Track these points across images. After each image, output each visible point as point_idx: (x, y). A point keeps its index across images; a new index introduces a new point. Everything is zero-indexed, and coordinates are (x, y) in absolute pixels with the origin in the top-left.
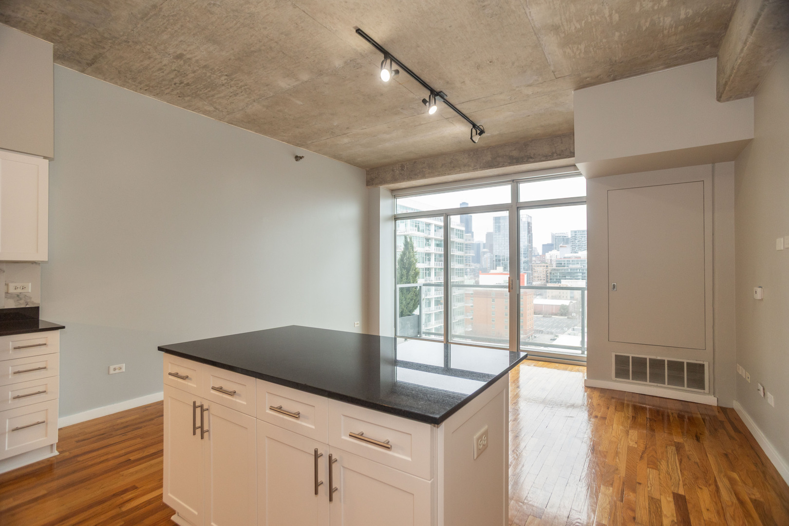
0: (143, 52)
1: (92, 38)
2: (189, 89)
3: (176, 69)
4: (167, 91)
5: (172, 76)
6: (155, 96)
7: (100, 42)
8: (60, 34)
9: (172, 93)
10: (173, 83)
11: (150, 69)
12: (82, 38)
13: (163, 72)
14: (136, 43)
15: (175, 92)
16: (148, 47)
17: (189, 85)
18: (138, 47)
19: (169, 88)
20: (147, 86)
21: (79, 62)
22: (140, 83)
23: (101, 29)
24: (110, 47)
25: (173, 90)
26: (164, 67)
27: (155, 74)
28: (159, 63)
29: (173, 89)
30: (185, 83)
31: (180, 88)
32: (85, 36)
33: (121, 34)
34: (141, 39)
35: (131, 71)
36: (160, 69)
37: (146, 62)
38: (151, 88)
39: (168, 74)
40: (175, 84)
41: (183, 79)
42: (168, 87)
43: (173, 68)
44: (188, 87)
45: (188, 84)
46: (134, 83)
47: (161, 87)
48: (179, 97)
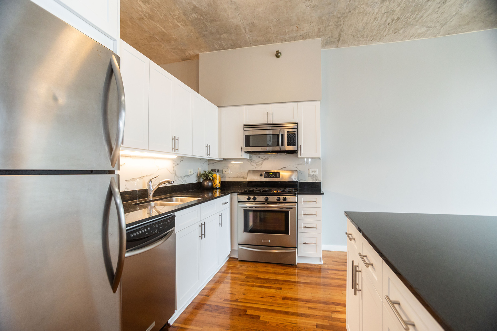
0: (361, 13)
1: (334, 23)
2: (400, 22)
3: (385, 11)
4: (385, 33)
5: (384, 19)
6: (378, 41)
7: (338, 22)
8: (321, 31)
9: (389, 33)
10: (387, 24)
11: (369, 23)
12: (330, 26)
13: (378, 20)
14: (355, 9)
15: (391, 31)
16: (362, 6)
17: (399, 19)
18: (357, 11)
19: (385, 30)
20: (371, 36)
21: (334, 42)
22: (367, 37)
23: (335, 14)
24: (343, 22)
25: (389, 30)
26: (377, 15)
27: (373, 25)
28: (372, 15)
29: (388, 30)
30: (395, 19)
31: (393, 25)
32: (331, 23)
33: (345, 8)
34: (357, 3)
35: (359, 32)
36: (375, 19)
37: (365, 19)
38: (375, 37)
39: (381, 19)
40: (389, 24)
41: (393, 16)
42: (385, 29)
43: (383, 12)
44: (399, 21)
45: (398, 19)
46: (364, 39)
47: (380, 33)
48: (395, 33)
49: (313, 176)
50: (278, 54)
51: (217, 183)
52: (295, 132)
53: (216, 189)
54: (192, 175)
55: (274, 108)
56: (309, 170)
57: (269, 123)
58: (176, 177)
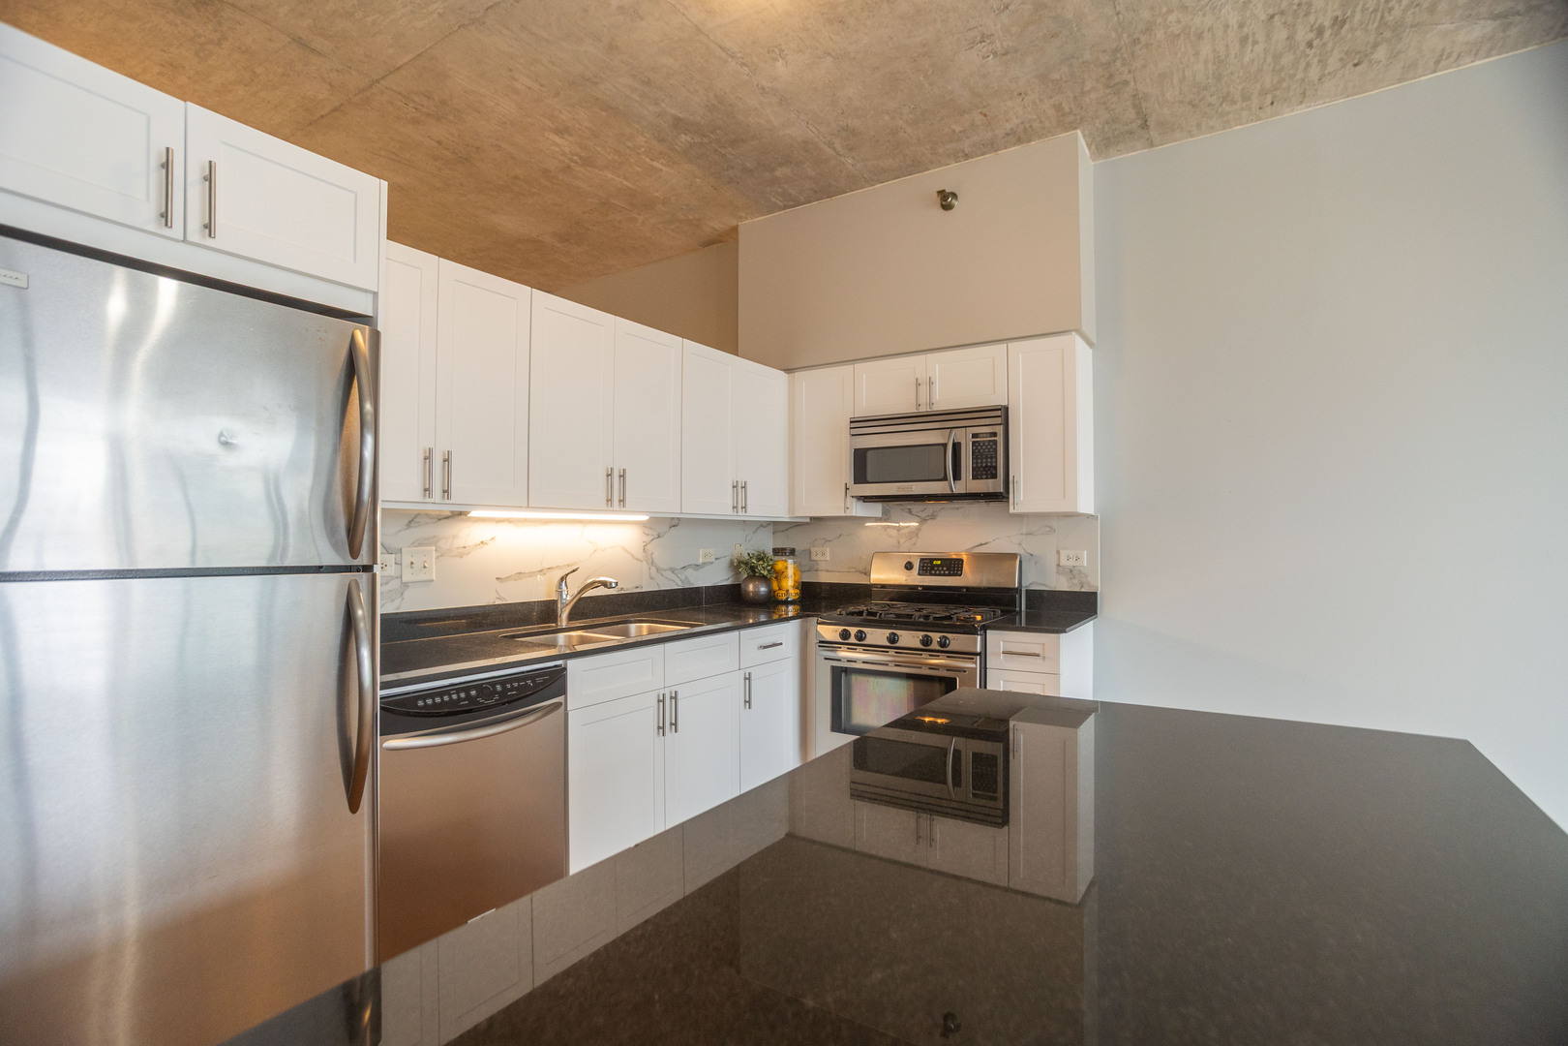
0: (1179, 35)
1: (1097, 81)
2: (1352, 30)
3: (1271, 11)
4: (1314, 73)
5: (1281, 34)
6: (1301, 102)
7: (1111, 76)
8: (1067, 109)
9: (1330, 69)
10: (1303, 46)
11: (1227, 56)
12: (1089, 92)
13: (1255, 43)
14: (1149, 29)
15: (1333, 63)
16: (1172, 18)
17: (1344, 22)
18: (1160, 34)
19: (1308, 65)
20: (1263, 93)
21: (1131, 133)
22: (1246, 98)
23: (1087, 56)
24: (1130, 72)
25: (1322, 63)
26: (1245, 29)
27: (1247, 59)
28: (1225, 31)
29: (1320, 61)
30: (1327, 24)
31: (1330, 45)
32: (1088, 86)
33: (1114, 35)
34: (1146, 14)
35: (1205, 88)
36: (1244, 40)
37: (1206, 49)
38: (1278, 93)
39: (1268, 36)
40: (1310, 45)
41: (1312, 18)
42: (1303, 64)
43: (1263, 17)
44: (1346, 27)
45: (1339, 23)
46: (1237, 107)
47: (1292, 76)
48: (1355, 65)
49: (1071, 572)
50: (946, 200)
51: (789, 586)
52: (994, 434)
53: (787, 603)
54: (712, 563)
55: (935, 365)
56: (1058, 552)
57: (923, 409)
58: (653, 569)
